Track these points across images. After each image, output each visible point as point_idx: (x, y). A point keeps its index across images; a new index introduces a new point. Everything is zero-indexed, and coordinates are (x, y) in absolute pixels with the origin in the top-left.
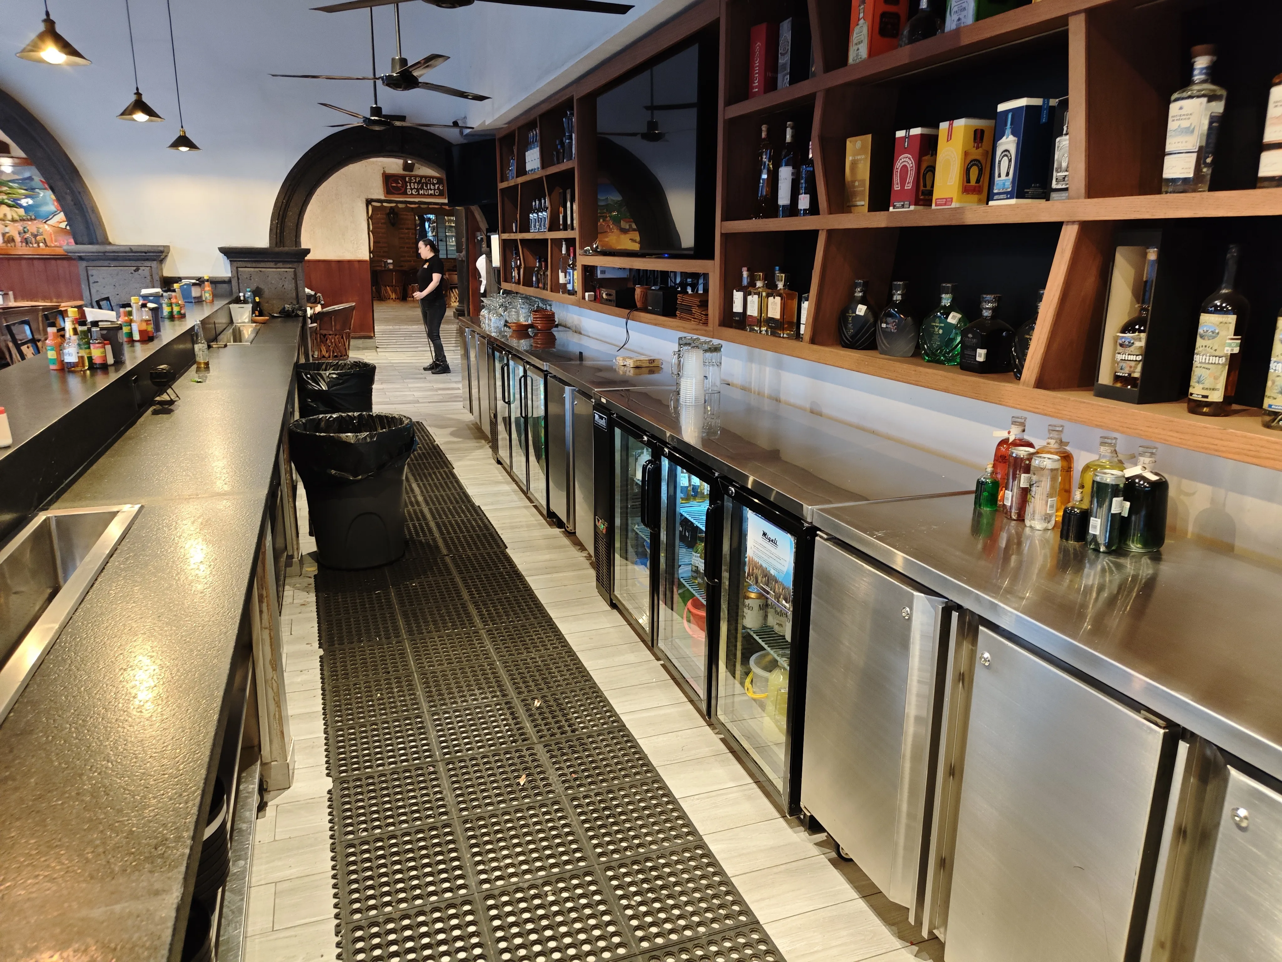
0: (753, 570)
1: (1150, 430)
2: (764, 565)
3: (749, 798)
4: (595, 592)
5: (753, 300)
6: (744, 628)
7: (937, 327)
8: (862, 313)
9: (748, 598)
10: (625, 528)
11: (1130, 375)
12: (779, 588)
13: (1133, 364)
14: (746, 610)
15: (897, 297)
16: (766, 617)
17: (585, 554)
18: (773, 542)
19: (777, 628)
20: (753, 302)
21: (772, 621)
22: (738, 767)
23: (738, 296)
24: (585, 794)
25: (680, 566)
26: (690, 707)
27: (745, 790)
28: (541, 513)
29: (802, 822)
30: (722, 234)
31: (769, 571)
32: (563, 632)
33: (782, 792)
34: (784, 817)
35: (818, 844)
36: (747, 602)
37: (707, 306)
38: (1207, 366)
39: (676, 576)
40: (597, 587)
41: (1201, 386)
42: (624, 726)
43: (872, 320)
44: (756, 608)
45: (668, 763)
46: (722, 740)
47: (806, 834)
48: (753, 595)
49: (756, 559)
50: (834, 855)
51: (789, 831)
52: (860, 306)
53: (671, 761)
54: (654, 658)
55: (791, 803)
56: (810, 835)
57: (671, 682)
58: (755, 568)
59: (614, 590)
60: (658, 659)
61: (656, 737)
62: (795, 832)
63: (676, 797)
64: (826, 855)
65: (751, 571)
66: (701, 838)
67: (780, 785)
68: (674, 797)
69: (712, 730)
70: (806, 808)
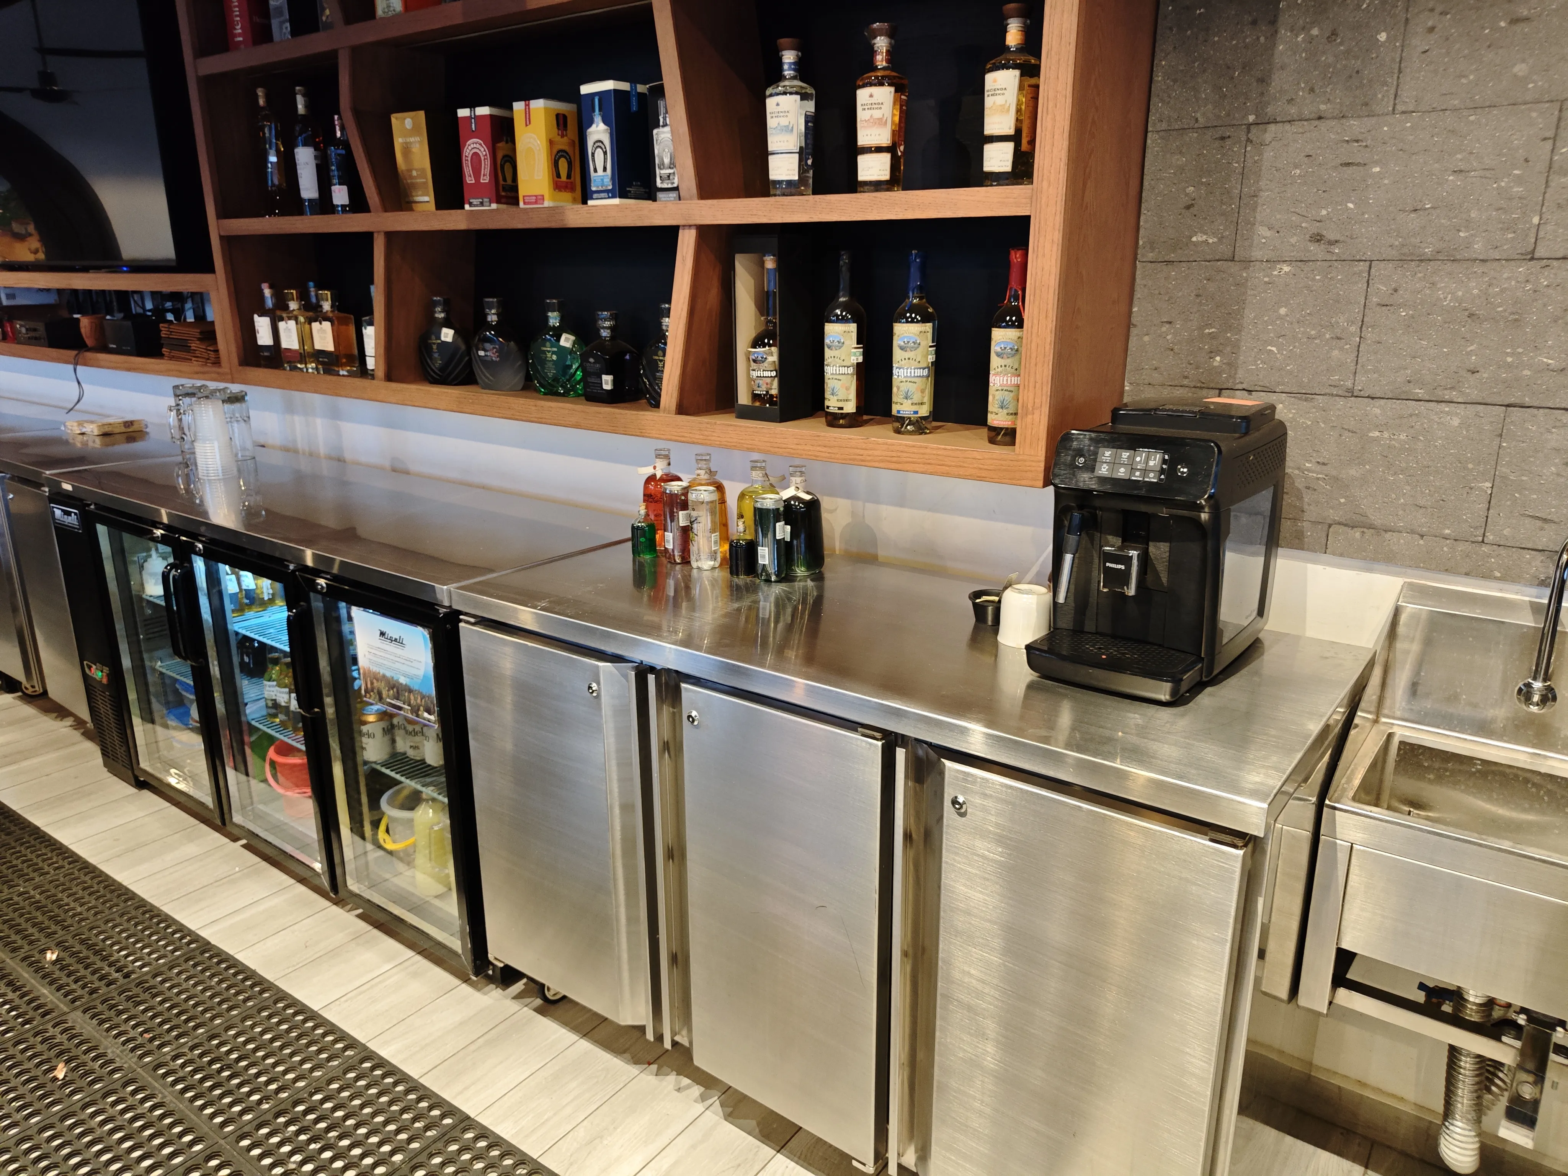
0: (372, 683)
1: (799, 447)
2: (389, 674)
3: (415, 975)
4: (105, 773)
5: (288, 328)
6: (366, 763)
7: (549, 352)
8: (449, 339)
9: (365, 723)
10: (140, 669)
11: (767, 392)
12: (416, 699)
13: (769, 380)
14: (365, 740)
15: (492, 318)
16: (393, 741)
17: (69, 721)
18: (398, 641)
19: (411, 753)
20: (288, 330)
21: (402, 745)
22: (392, 942)
23: (262, 324)
24: (173, 1054)
25: (246, 704)
26: (302, 889)
27: (407, 968)
29: (491, 980)
30: (222, 238)
31: (397, 681)
32: (65, 842)
34: (466, 980)
35: (518, 997)
36: (364, 729)
37: (215, 338)
38: (838, 377)
39: (243, 719)
40: (105, 765)
41: (835, 398)
42: (209, 943)
43: (463, 347)
44: (379, 733)
45: (291, 970)
46: (359, 915)
47: (499, 991)
48: (371, 718)
49: (374, 669)
50: (539, 1002)
51: (478, 994)
52: (445, 331)
53: (294, 966)
54: (228, 840)
55: (475, 961)
56: (504, 990)
57: (264, 864)
58: (375, 681)
59: (138, 764)
60: (235, 839)
61: (262, 943)
62: (485, 994)
63: (316, 1009)
64: (530, 1006)
65: (369, 686)
66: (365, 1048)
67: (456, 944)
68: (312, 1011)
69: (342, 908)
70: (496, 959)
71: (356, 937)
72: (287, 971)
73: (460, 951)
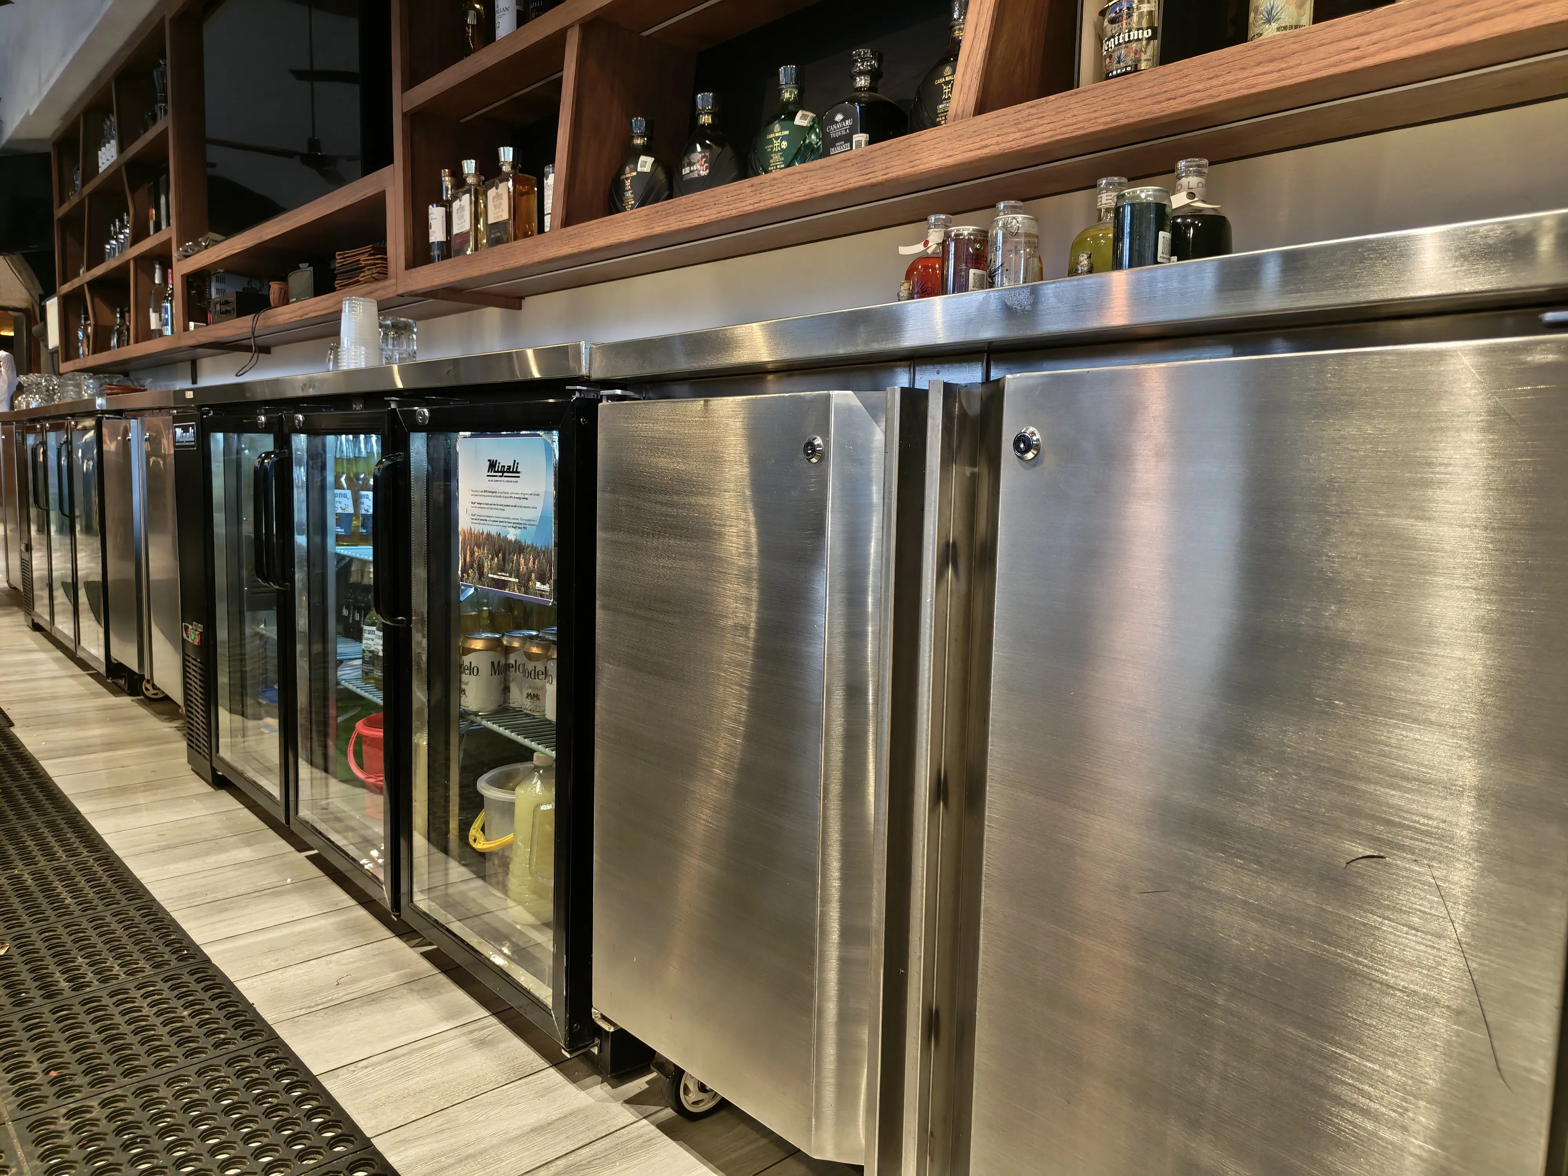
0: (472, 554)
2: (494, 531)
3: (482, 1043)
4: (187, 770)
5: (463, 206)
6: (464, 715)
7: (777, 138)
8: (647, 169)
9: (470, 651)
12: (527, 562)
14: (465, 677)
15: (706, 119)
16: (506, 690)
18: (512, 471)
19: (528, 707)
20: (461, 209)
21: (517, 693)
22: (459, 996)
23: (436, 214)
27: (471, 1032)
28: (96, 676)
29: (594, 1067)
30: (404, 115)
31: (505, 539)
33: (550, 1005)
34: (557, 1062)
35: (631, 1101)
36: (467, 660)
44: (486, 671)
45: (303, 1012)
46: (425, 955)
47: (607, 1087)
49: (477, 528)
50: (668, 1113)
51: (570, 1088)
52: (643, 158)
53: (310, 1007)
54: (292, 849)
55: (570, 1022)
56: (613, 1087)
57: (326, 879)
58: (476, 549)
59: (218, 751)
60: (300, 850)
61: (280, 972)
62: (584, 1088)
63: (315, 1072)
64: (653, 1118)
65: (468, 559)
66: (367, 1144)
67: (545, 993)
68: (308, 1072)
69: (406, 942)
70: (604, 1018)
71: (413, 983)
72: (298, 1013)
73: (549, 1002)
